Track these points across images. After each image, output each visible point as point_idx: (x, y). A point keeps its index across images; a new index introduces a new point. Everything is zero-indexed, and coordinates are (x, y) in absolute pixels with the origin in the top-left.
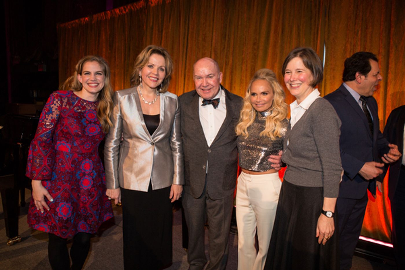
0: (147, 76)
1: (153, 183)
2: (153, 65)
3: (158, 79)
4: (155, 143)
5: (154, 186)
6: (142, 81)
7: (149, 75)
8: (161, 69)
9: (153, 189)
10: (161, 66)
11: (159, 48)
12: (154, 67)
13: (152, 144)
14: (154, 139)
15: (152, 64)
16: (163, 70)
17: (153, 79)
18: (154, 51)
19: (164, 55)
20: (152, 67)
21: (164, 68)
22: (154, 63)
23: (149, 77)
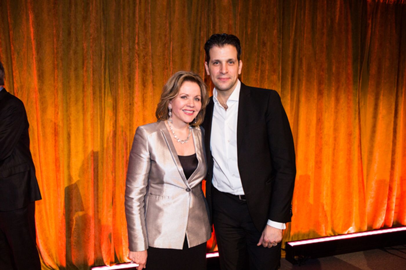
0: (180, 109)
1: (189, 239)
2: (188, 95)
3: (194, 111)
4: (192, 188)
5: (190, 243)
6: (172, 116)
7: (182, 108)
8: (196, 99)
9: (189, 247)
10: (196, 96)
11: (191, 74)
12: (187, 97)
13: (188, 190)
14: (190, 184)
15: (186, 94)
16: (199, 100)
17: (189, 112)
18: (187, 79)
19: (199, 82)
20: (185, 98)
21: (200, 98)
22: (187, 93)
23: (183, 110)
